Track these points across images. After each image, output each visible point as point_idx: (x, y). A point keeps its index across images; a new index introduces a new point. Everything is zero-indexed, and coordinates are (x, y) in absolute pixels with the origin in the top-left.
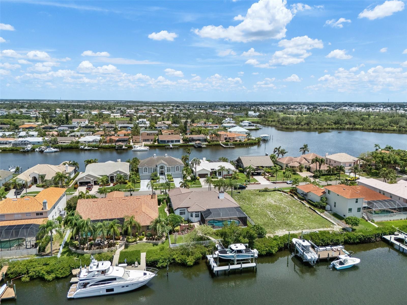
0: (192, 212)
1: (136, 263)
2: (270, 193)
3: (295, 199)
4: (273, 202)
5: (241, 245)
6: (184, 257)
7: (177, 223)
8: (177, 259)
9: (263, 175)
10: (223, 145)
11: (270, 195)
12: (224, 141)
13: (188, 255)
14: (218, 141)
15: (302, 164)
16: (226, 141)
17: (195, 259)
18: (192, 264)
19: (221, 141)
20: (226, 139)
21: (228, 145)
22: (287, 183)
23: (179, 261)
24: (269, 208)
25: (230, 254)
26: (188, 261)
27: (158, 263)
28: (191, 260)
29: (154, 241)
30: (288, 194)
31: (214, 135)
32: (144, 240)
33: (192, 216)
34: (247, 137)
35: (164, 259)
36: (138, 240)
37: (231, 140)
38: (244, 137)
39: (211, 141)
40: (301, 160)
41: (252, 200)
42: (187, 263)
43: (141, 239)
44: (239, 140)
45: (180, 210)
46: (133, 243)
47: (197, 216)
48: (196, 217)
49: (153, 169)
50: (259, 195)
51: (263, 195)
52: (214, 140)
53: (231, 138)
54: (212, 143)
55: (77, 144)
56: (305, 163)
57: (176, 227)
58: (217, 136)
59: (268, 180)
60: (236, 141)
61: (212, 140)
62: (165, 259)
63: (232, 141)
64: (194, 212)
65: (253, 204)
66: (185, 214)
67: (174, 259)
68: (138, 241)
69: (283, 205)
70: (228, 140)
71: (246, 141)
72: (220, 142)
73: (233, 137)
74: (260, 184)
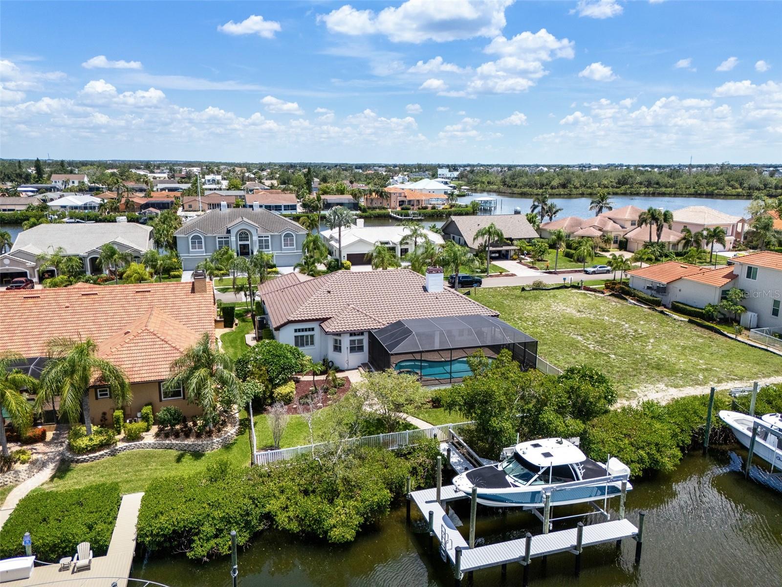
0: (339, 334)
1: (84, 548)
2: (552, 292)
3: (631, 303)
4: (574, 312)
5: (560, 443)
6: (312, 505)
7: (283, 369)
8: (282, 519)
9: (514, 257)
10: (397, 216)
11: (554, 296)
12: (399, 209)
13: (331, 494)
14: (384, 208)
15: (607, 232)
16: (402, 209)
17: (362, 510)
18: (350, 535)
19: (390, 208)
20: (402, 203)
21: (407, 215)
22: (586, 272)
23: (294, 527)
24: (570, 327)
25: (524, 488)
26: (332, 521)
27: (194, 541)
28: (343, 517)
29: (190, 441)
30: (603, 293)
31: (374, 194)
32: (149, 438)
33: (337, 348)
34: (448, 199)
35: (222, 519)
36: (123, 440)
37: (413, 205)
38: (442, 200)
39: (369, 208)
40: (605, 224)
41: (512, 310)
42: (326, 532)
43: (133, 437)
44: (431, 206)
45: (296, 331)
46: (97, 454)
47: (355, 348)
48: (352, 350)
49: (217, 240)
50: (526, 298)
51: (536, 298)
52: (375, 205)
53: (413, 200)
54: (370, 212)
55: (42, 211)
56: (615, 230)
57: (279, 385)
58: (381, 195)
59: (531, 268)
60: (426, 208)
61: (369, 205)
62: (228, 520)
63: (416, 207)
64: (345, 332)
65: (520, 319)
66: (312, 343)
67: (268, 517)
68: (120, 445)
69: (607, 318)
70: (406, 205)
71: (446, 209)
72: (390, 210)
73: (417, 199)
74: (515, 275)
